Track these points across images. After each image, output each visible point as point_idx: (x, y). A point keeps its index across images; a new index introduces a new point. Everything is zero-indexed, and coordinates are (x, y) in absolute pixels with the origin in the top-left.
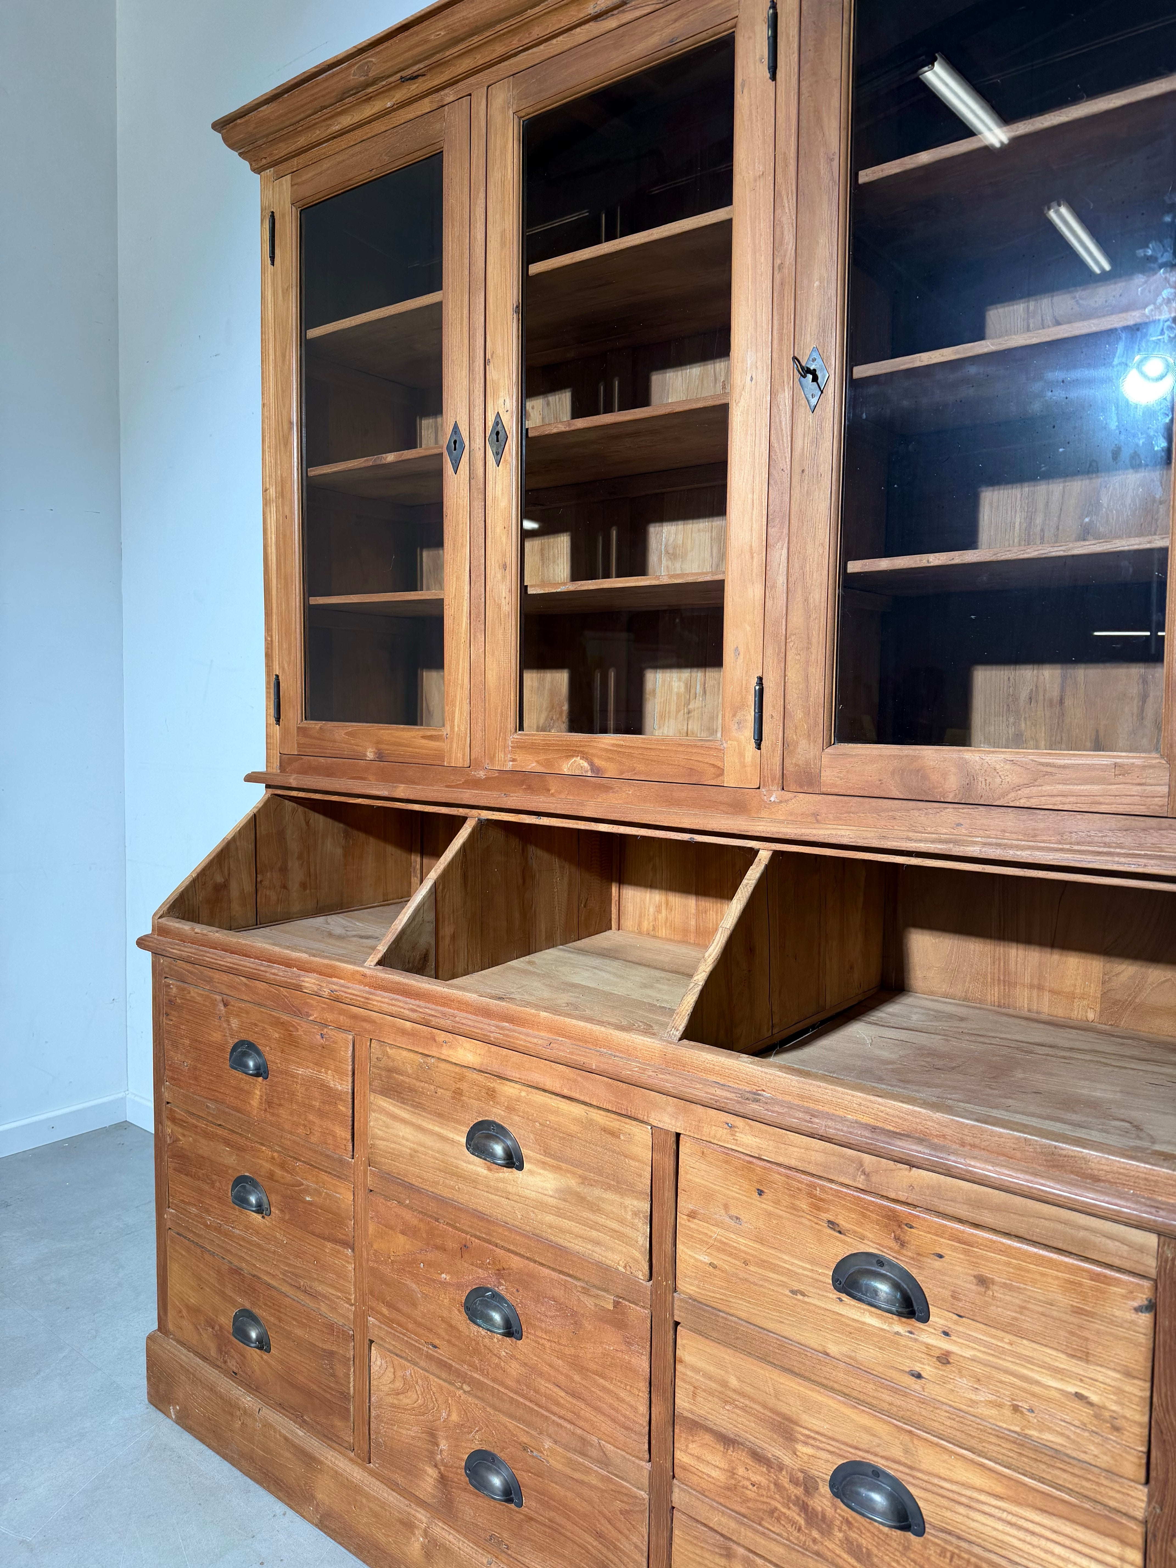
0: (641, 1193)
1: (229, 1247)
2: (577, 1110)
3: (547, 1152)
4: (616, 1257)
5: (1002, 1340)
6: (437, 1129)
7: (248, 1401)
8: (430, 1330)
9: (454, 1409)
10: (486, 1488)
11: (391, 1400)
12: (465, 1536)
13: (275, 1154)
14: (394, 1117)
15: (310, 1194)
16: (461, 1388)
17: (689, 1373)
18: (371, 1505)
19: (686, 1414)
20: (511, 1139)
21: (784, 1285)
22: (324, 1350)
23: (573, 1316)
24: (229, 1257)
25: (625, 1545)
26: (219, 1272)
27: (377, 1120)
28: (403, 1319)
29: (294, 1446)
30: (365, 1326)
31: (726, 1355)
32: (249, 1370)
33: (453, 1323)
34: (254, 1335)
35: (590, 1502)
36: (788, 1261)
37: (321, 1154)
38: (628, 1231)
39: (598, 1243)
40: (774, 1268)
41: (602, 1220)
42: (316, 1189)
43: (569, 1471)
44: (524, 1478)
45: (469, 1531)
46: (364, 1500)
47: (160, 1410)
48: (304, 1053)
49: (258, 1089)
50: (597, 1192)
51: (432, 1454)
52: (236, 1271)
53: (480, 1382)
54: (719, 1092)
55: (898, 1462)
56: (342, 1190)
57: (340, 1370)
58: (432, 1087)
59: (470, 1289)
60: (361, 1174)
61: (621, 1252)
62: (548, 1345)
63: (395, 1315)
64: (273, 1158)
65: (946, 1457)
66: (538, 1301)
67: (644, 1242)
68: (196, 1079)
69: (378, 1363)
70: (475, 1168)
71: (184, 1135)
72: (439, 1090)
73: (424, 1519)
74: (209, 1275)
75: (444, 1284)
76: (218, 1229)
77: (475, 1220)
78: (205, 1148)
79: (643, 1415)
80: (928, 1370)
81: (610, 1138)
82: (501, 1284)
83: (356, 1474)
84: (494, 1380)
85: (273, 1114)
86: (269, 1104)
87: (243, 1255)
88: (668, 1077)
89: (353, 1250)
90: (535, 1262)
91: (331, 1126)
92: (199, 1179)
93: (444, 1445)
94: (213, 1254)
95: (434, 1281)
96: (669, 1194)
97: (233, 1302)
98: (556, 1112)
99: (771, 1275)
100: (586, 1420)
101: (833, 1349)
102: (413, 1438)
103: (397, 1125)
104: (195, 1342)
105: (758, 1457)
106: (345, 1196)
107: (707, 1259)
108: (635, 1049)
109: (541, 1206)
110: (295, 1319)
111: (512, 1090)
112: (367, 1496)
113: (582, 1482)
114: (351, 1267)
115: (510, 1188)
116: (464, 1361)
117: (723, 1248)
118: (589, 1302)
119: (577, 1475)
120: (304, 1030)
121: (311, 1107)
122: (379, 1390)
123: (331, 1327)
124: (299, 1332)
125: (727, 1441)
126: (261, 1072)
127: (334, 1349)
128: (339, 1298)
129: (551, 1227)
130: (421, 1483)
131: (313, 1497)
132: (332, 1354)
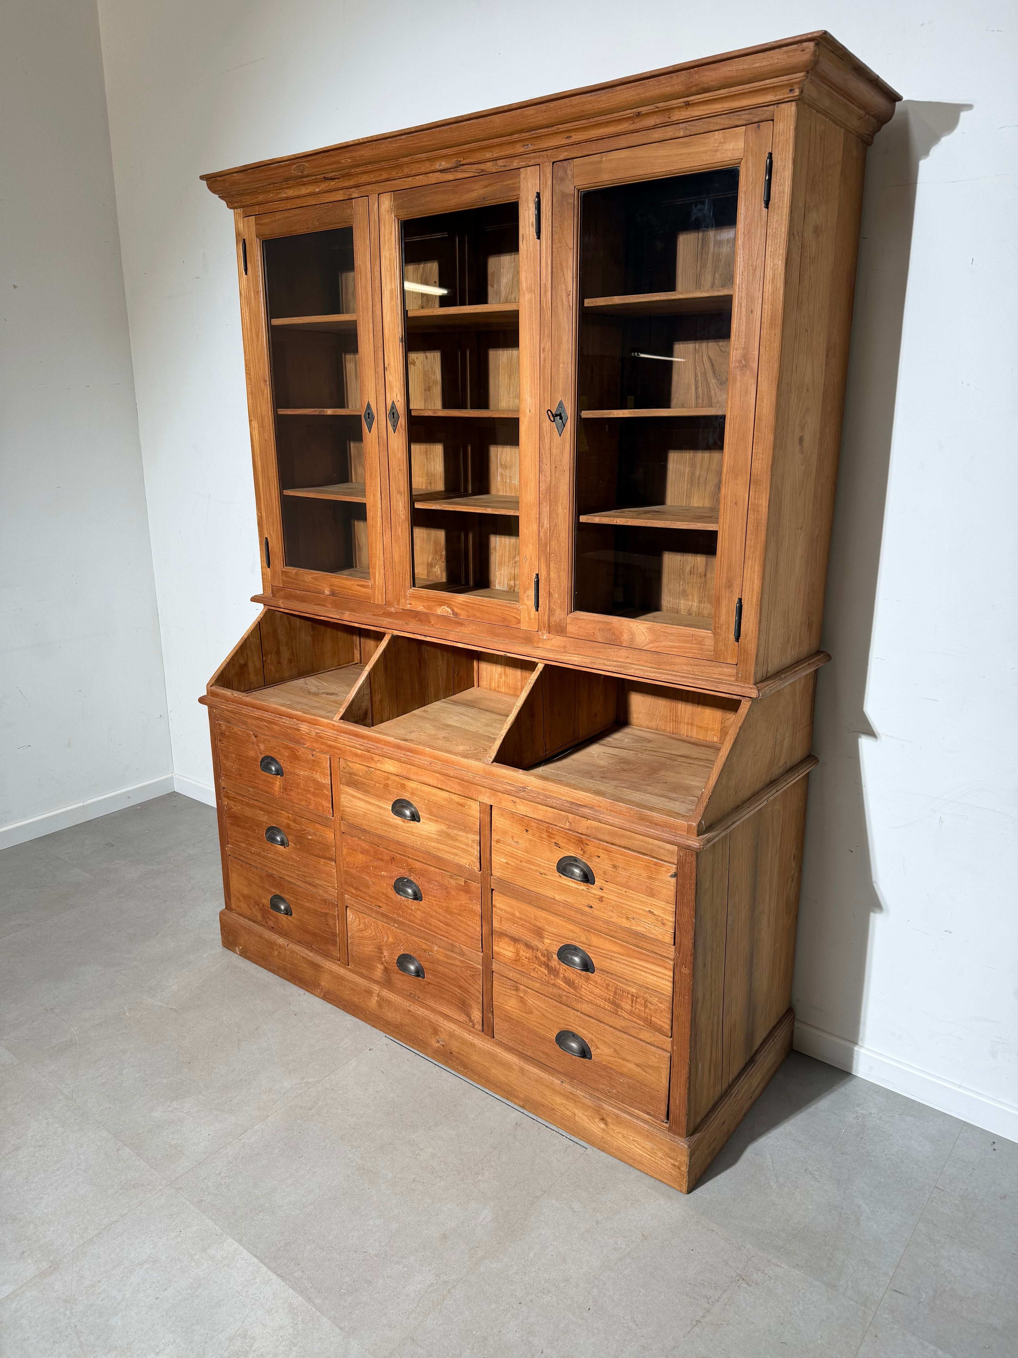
0: (475, 832)
1: (265, 864)
2: (445, 795)
3: (431, 813)
4: (465, 861)
5: (622, 890)
6: (376, 803)
7: (281, 941)
8: (377, 899)
9: (390, 935)
10: (407, 971)
11: (358, 934)
12: (398, 995)
13: (290, 815)
14: (354, 797)
15: (311, 835)
16: (394, 926)
17: (498, 911)
18: (350, 985)
19: (497, 929)
20: (414, 808)
21: (537, 871)
22: (322, 913)
23: (445, 888)
24: (266, 869)
25: (472, 990)
26: (260, 877)
27: (345, 798)
28: (363, 895)
29: (308, 961)
30: (343, 900)
31: (514, 902)
32: (281, 926)
33: (388, 895)
34: (283, 907)
35: (456, 973)
36: (539, 860)
37: (316, 815)
38: (470, 849)
39: (456, 855)
40: (533, 864)
41: (458, 844)
42: (313, 833)
43: (446, 960)
44: (425, 965)
45: (399, 992)
46: (346, 983)
47: (230, 950)
48: (303, 763)
49: (278, 782)
50: (455, 832)
51: (380, 958)
52: (270, 876)
53: (402, 922)
54: (508, 787)
55: (584, 943)
56: (327, 833)
57: (331, 922)
58: (373, 783)
59: (396, 878)
60: (338, 826)
61: (467, 859)
62: (435, 902)
63: (359, 893)
64: (289, 817)
65: (602, 940)
66: (429, 883)
67: (477, 853)
68: (240, 775)
69: (351, 917)
70: (396, 821)
71: (235, 806)
72: (377, 784)
73: (377, 989)
74: (255, 878)
75: (383, 876)
76: (259, 854)
77: (398, 846)
78: (248, 812)
79: (479, 931)
80: (595, 904)
81: (461, 807)
82: (411, 875)
83: (342, 971)
84: (410, 921)
85: (287, 794)
86: (285, 789)
87: (274, 867)
88: (486, 780)
89: (335, 862)
90: (427, 864)
91: (320, 801)
92: (246, 828)
93: (386, 953)
94: (256, 867)
95: (378, 875)
96: (488, 832)
97: (270, 892)
98: (435, 795)
99: (532, 867)
100: (454, 936)
101: (558, 897)
102: (370, 951)
103: (356, 801)
104: (248, 914)
105: (528, 946)
106: (329, 836)
107: (505, 861)
108: (471, 767)
109: (430, 839)
110: (305, 898)
111: (413, 785)
112: (348, 981)
113: (452, 964)
114: (334, 871)
115: (414, 831)
116: (395, 913)
117: (512, 855)
118: (453, 882)
119: (449, 961)
120: (301, 751)
121: (308, 791)
122: (352, 930)
123: (325, 901)
124: (308, 905)
125: (515, 940)
126: (279, 772)
127: (327, 911)
128: (329, 886)
129: (434, 848)
130: (375, 973)
131: (320, 985)
132: (326, 914)
